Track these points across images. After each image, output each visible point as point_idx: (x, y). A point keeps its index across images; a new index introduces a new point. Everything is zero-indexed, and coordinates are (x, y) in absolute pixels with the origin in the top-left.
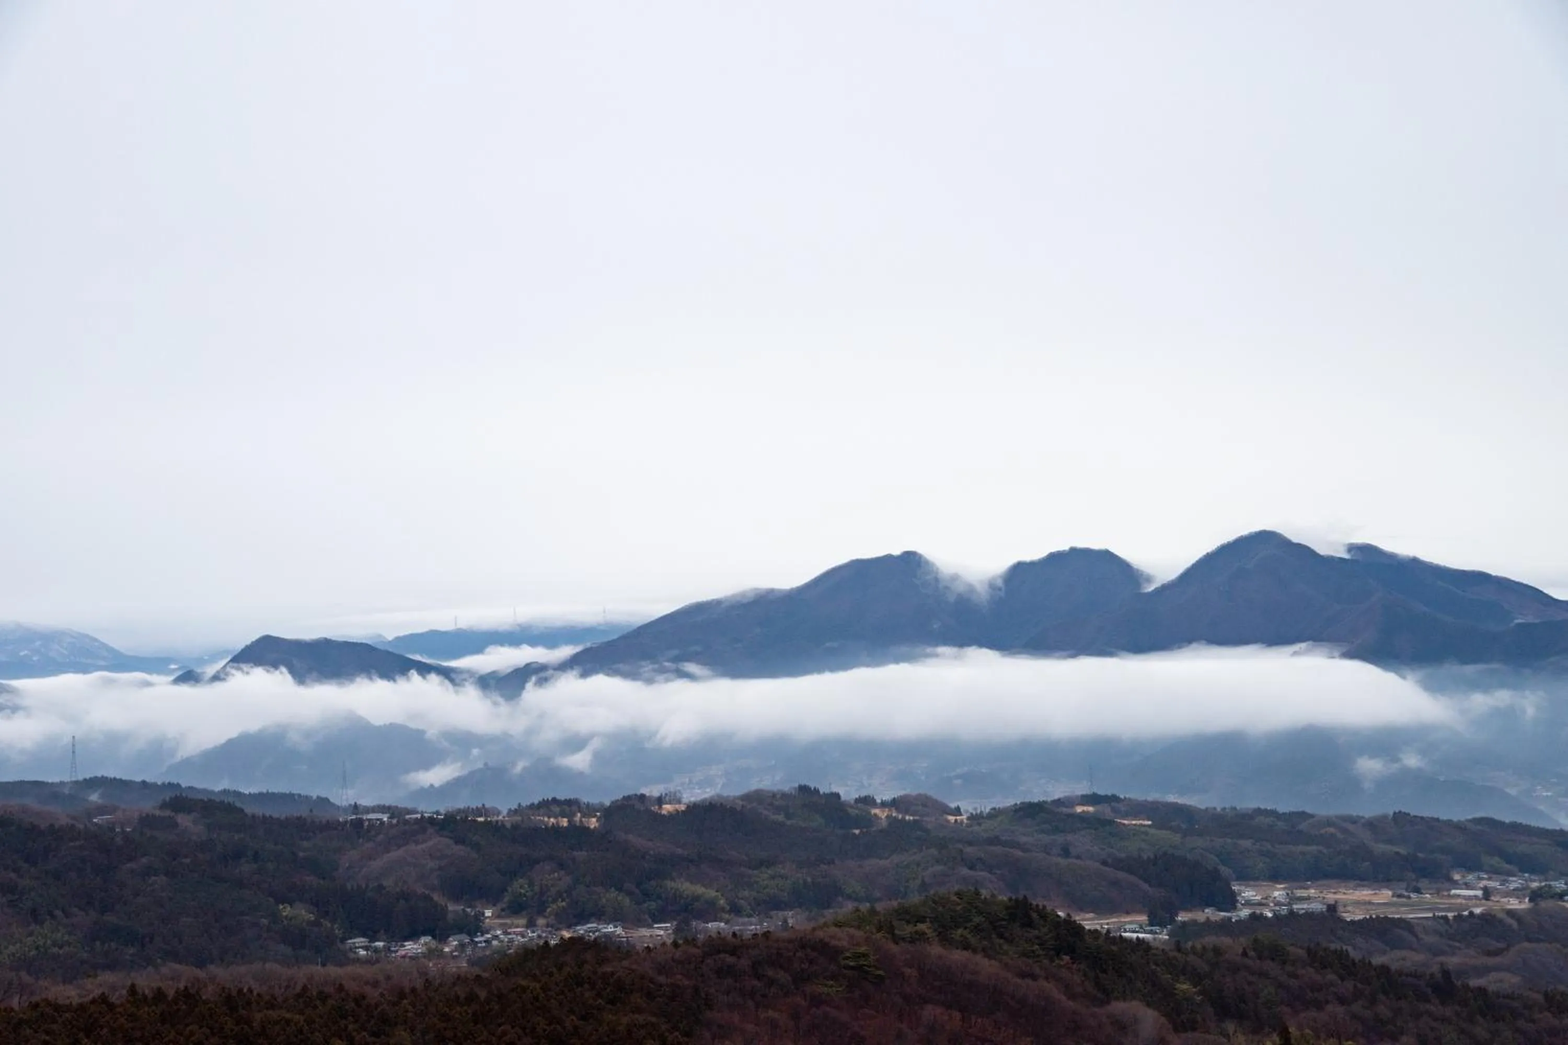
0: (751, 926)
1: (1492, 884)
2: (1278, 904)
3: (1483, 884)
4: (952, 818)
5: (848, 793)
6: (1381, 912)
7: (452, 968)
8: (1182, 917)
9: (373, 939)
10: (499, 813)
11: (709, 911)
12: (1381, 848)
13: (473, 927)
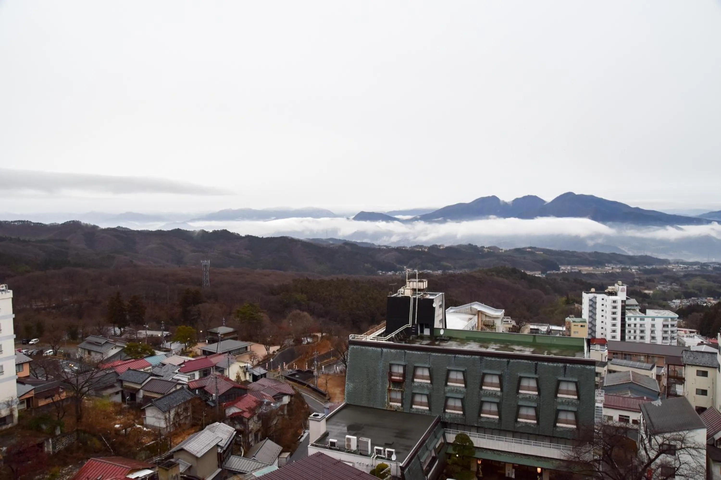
0: (458, 272)
1: (613, 266)
2: (569, 270)
3: (612, 266)
4: (501, 251)
5: (479, 245)
6: (590, 272)
7: (398, 277)
8: (548, 272)
9: (382, 271)
10: (407, 247)
11: (450, 269)
12: (591, 259)
13: (402, 270)
